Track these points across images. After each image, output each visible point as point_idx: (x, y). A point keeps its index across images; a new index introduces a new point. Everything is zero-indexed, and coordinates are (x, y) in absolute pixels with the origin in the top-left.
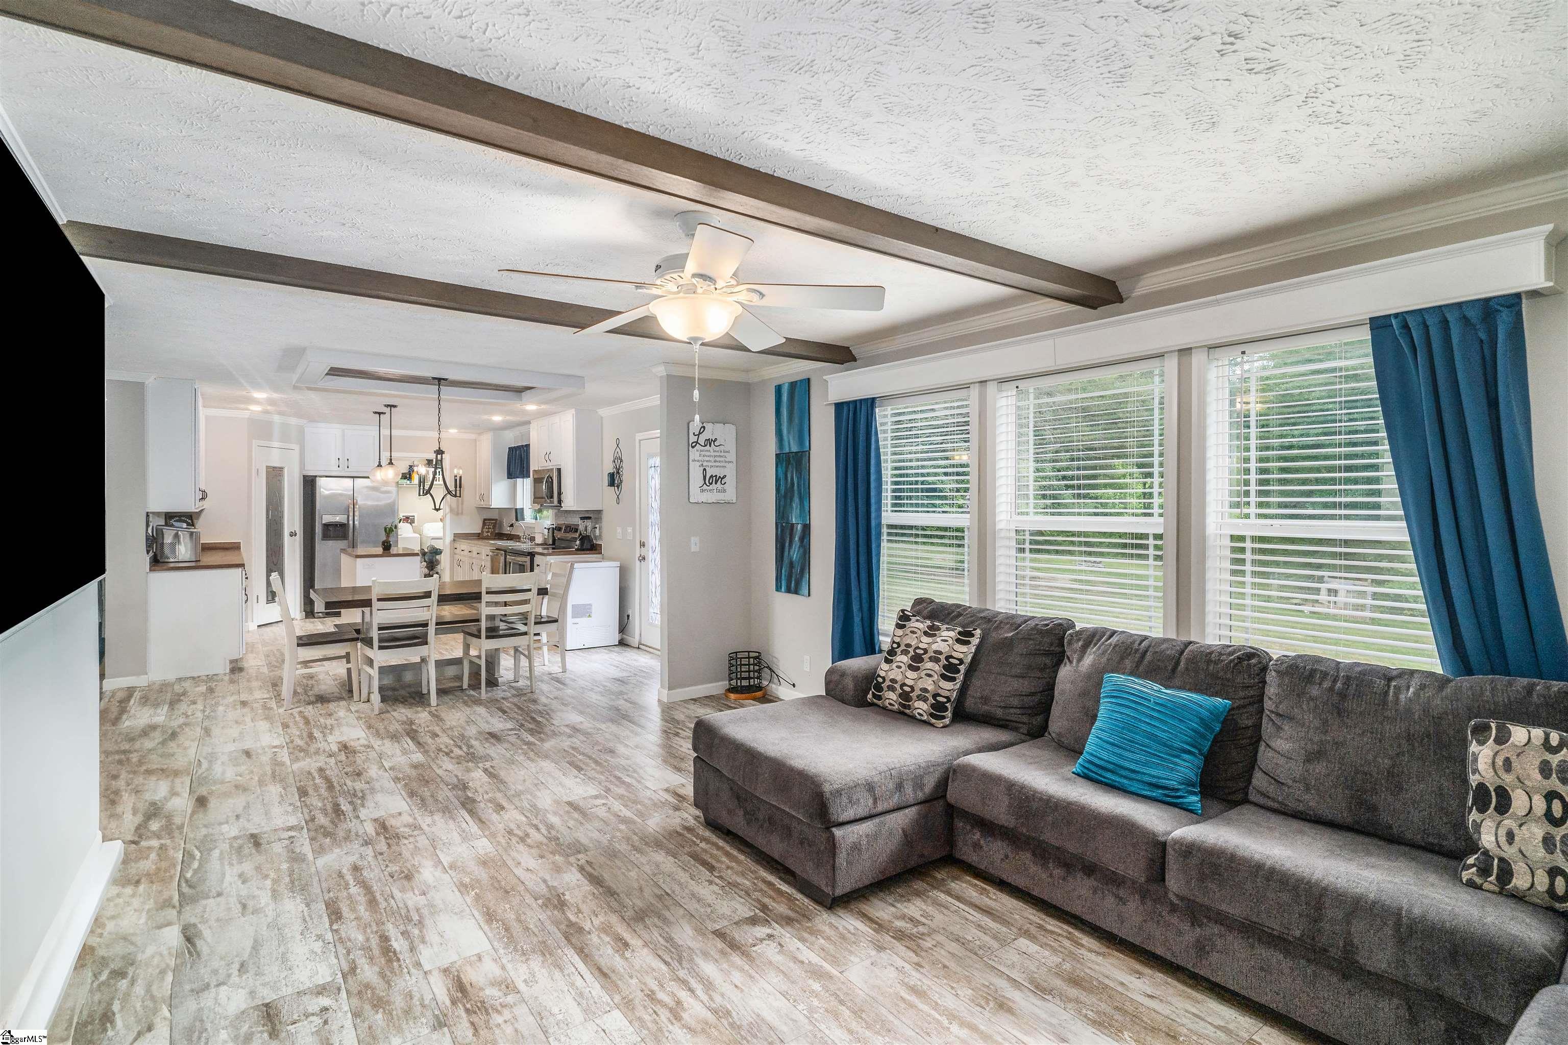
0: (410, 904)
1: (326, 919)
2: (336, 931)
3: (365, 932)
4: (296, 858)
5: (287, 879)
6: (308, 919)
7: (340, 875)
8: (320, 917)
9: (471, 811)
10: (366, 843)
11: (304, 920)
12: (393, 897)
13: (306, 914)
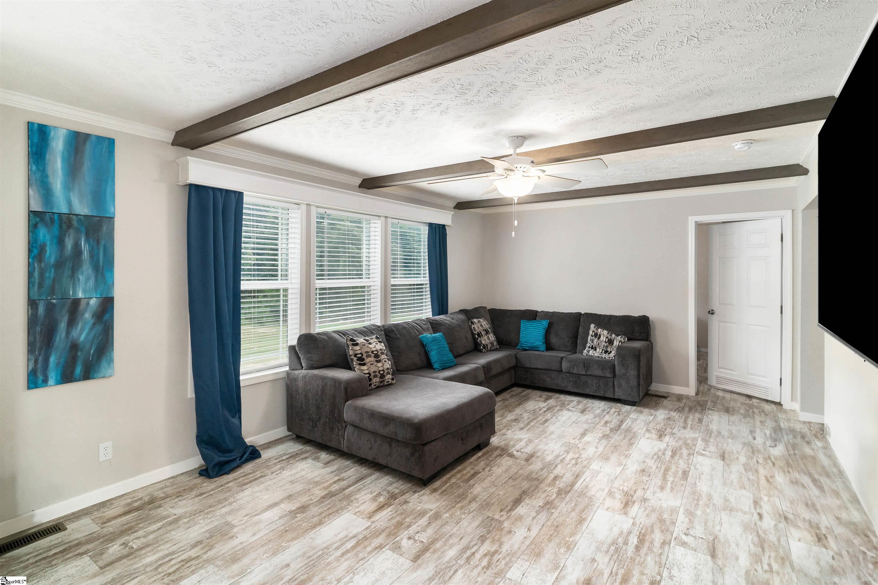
0: (653, 461)
1: (690, 474)
2: (688, 468)
3: (678, 462)
4: (690, 514)
5: (700, 503)
6: (698, 478)
7: (672, 489)
8: (692, 476)
9: (571, 486)
10: (645, 500)
11: (699, 478)
12: (657, 467)
13: (698, 480)
